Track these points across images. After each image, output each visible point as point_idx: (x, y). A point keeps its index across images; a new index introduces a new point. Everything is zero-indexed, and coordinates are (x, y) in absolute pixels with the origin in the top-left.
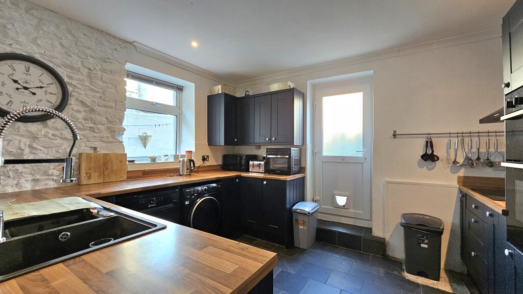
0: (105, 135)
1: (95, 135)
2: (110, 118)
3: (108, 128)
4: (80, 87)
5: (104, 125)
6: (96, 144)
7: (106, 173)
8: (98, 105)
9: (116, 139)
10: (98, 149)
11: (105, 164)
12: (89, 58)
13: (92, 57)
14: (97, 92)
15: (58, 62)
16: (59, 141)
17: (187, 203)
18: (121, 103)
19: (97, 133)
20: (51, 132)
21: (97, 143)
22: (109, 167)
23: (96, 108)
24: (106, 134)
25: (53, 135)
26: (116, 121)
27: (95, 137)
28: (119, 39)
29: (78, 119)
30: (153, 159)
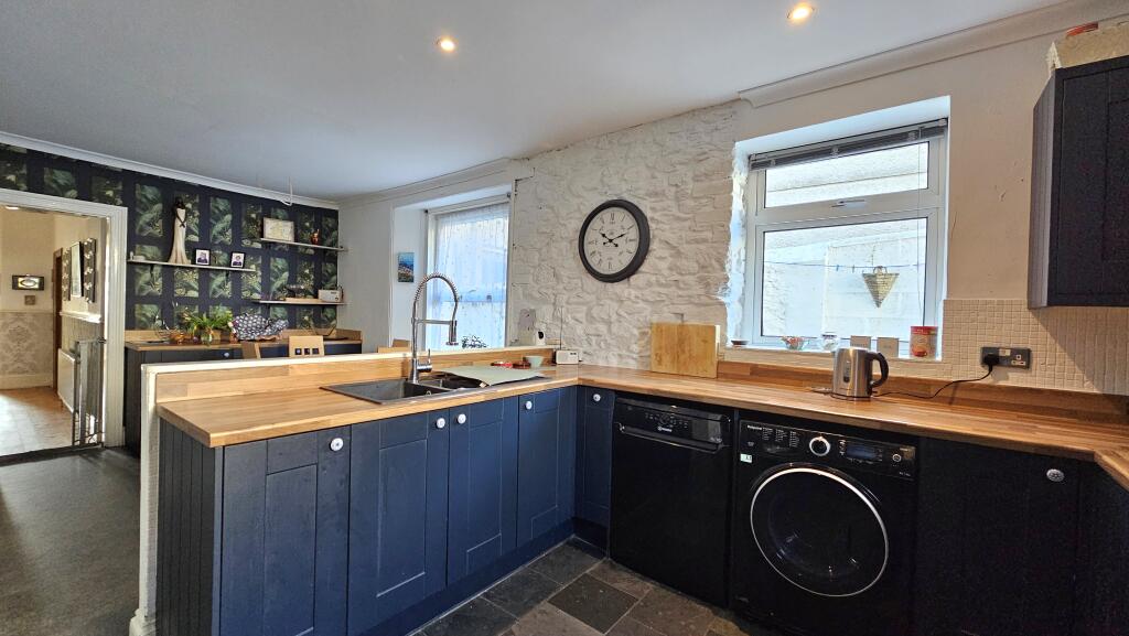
0: (695, 292)
1: (680, 293)
2: (702, 261)
3: (701, 280)
4: (664, 219)
5: (694, 274)
6: (682, 309)
7: (682, 358)
8: (688, 242)
9: (711, 299)
10: (685, 318)
11: (681, 342)
12: (678, 167)
13: (681, 164)
14: (685, 220)
15: (642, 193)
16: (641, 305)
17: (746, 458)
18: (722, 229)
19: (683, 289)
20: (633, 292)
21: (682, 307)
22: (687, 349)
23: (685, 248)
24: (698, 290)
25: (637, 297)
26: (711, 265)
27: (680, 296)
28: (722, 105)
29: (660, 271)
30: (793, 343)
